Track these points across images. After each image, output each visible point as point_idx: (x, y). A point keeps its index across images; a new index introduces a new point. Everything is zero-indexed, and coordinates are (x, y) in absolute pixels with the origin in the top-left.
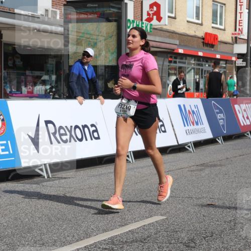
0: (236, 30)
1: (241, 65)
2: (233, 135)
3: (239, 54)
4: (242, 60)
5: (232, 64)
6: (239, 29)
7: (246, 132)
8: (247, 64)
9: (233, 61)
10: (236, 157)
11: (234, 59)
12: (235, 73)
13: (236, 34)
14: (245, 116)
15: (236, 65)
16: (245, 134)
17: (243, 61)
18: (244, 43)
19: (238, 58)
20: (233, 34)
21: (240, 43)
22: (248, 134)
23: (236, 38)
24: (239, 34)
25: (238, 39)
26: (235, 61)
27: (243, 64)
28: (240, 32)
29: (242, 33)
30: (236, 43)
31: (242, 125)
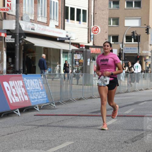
0: (4, 6)
1: (11, 41)
2: (2, 113)
3: (8, 31)
4: (11, 36)
5: (2, 40)
6: (8, 5)
7: (15, 110)
8: (15, 40)
9: (2, 37)
10: (4, 135)
11: (3, 35)
12: (4, 49)
13: (4, 10)
14: (14, 93)
15: (6, 41)
16: (15, 112)
17: (12, 38)
18: (13, 19)
19: (7, 34)
20: (1, 9)
21: (9, 19)
22: (17, 112)
23: (5, 13)
24: (7, 10)
25: (7, 15)
26: (5, 37)
27: (12, 40)
28: (8, 8)
29: (10, 9)
30: (5, 19)
31: (11, 102)
